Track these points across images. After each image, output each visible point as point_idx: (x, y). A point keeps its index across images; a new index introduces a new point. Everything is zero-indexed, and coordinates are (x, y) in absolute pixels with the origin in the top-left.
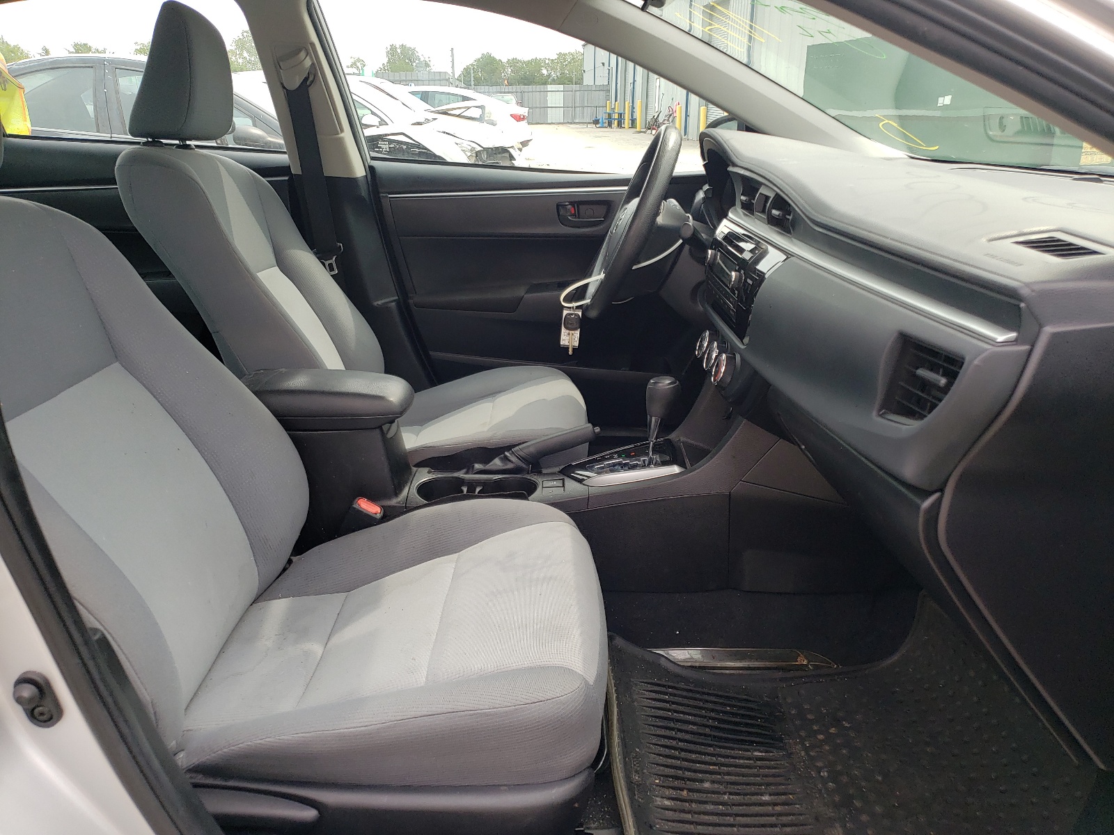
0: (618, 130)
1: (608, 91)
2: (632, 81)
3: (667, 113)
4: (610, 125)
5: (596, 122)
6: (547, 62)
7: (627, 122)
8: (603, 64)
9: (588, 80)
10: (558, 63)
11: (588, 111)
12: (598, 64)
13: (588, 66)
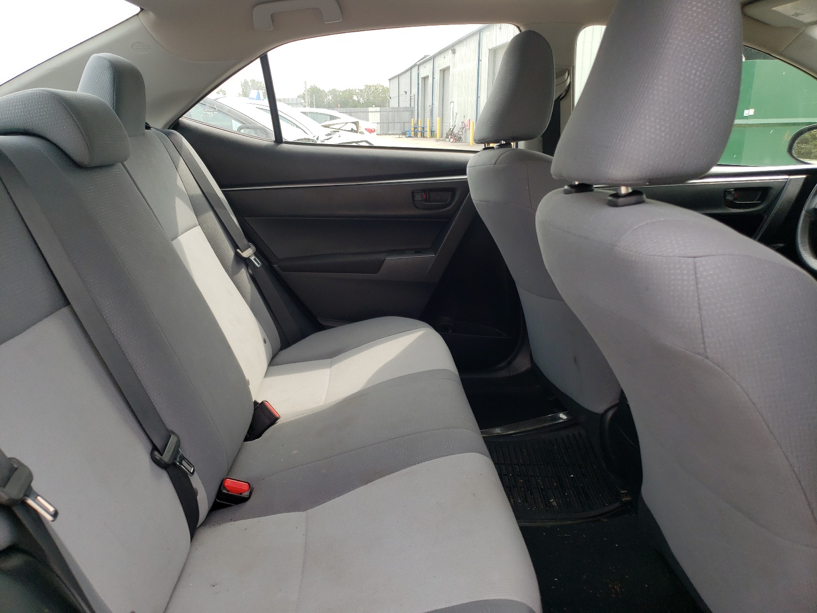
0: (422, 139)
1: (412, 111)
2: (431, 104)
3: (460, 127)
4: (416, 135)
5: (404, 134)
6: (357, 91)
7: (428, 134)
8: (406, 92)
9: (394, 103)
10: (365, 92)
11: (398, 126)
12: (402, 92)
13: (393, 93)
